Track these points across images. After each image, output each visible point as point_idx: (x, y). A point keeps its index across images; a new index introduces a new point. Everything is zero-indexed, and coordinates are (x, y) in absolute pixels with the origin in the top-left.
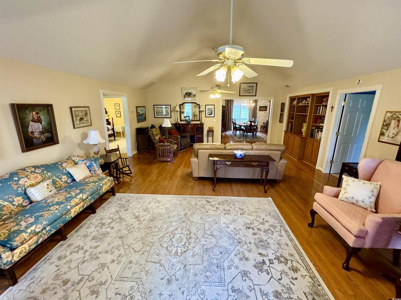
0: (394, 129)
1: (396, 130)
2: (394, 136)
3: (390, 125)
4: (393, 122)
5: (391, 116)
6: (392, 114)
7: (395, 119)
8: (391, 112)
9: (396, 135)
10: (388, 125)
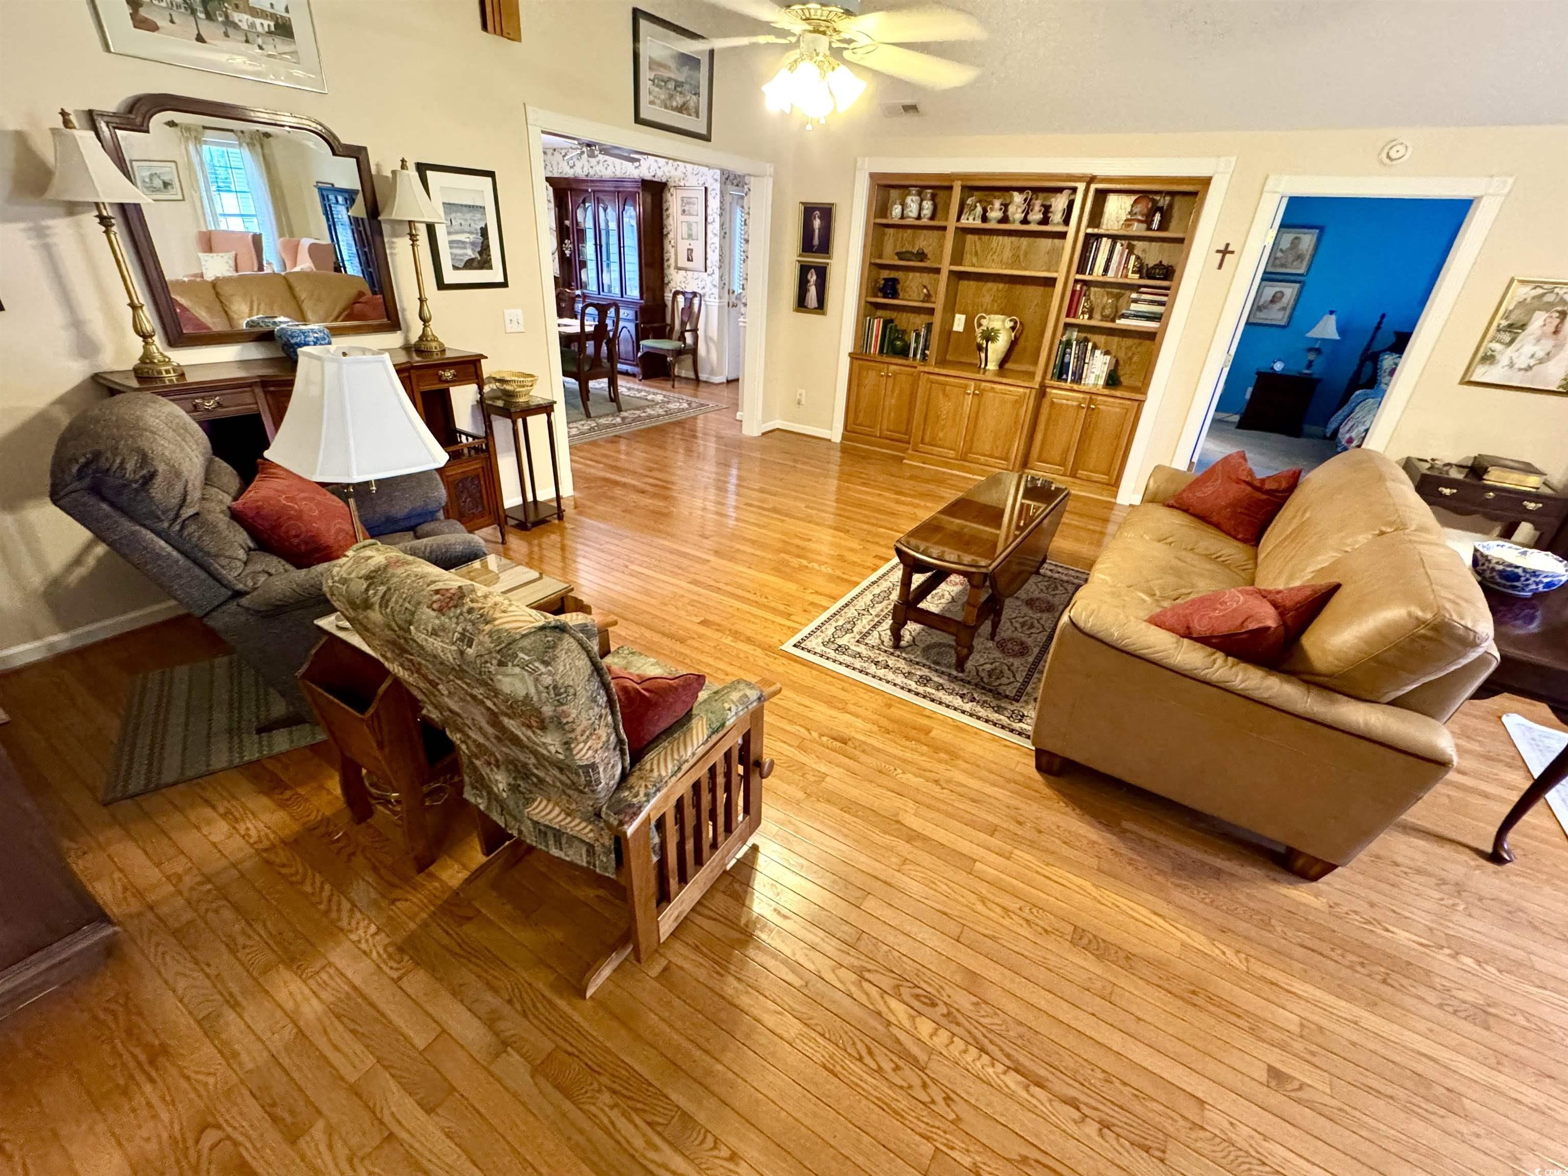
0: (1538, 340)
1: (1548, 344)
2: (1532, 362)
3: (1523, 327)
4: (1538, 321)
5: (1533, 298)
6: (1540, 291)
7: (1548, 307)
8: (1537, 284)
9: (1541, 362)
10: (1515, 329)
